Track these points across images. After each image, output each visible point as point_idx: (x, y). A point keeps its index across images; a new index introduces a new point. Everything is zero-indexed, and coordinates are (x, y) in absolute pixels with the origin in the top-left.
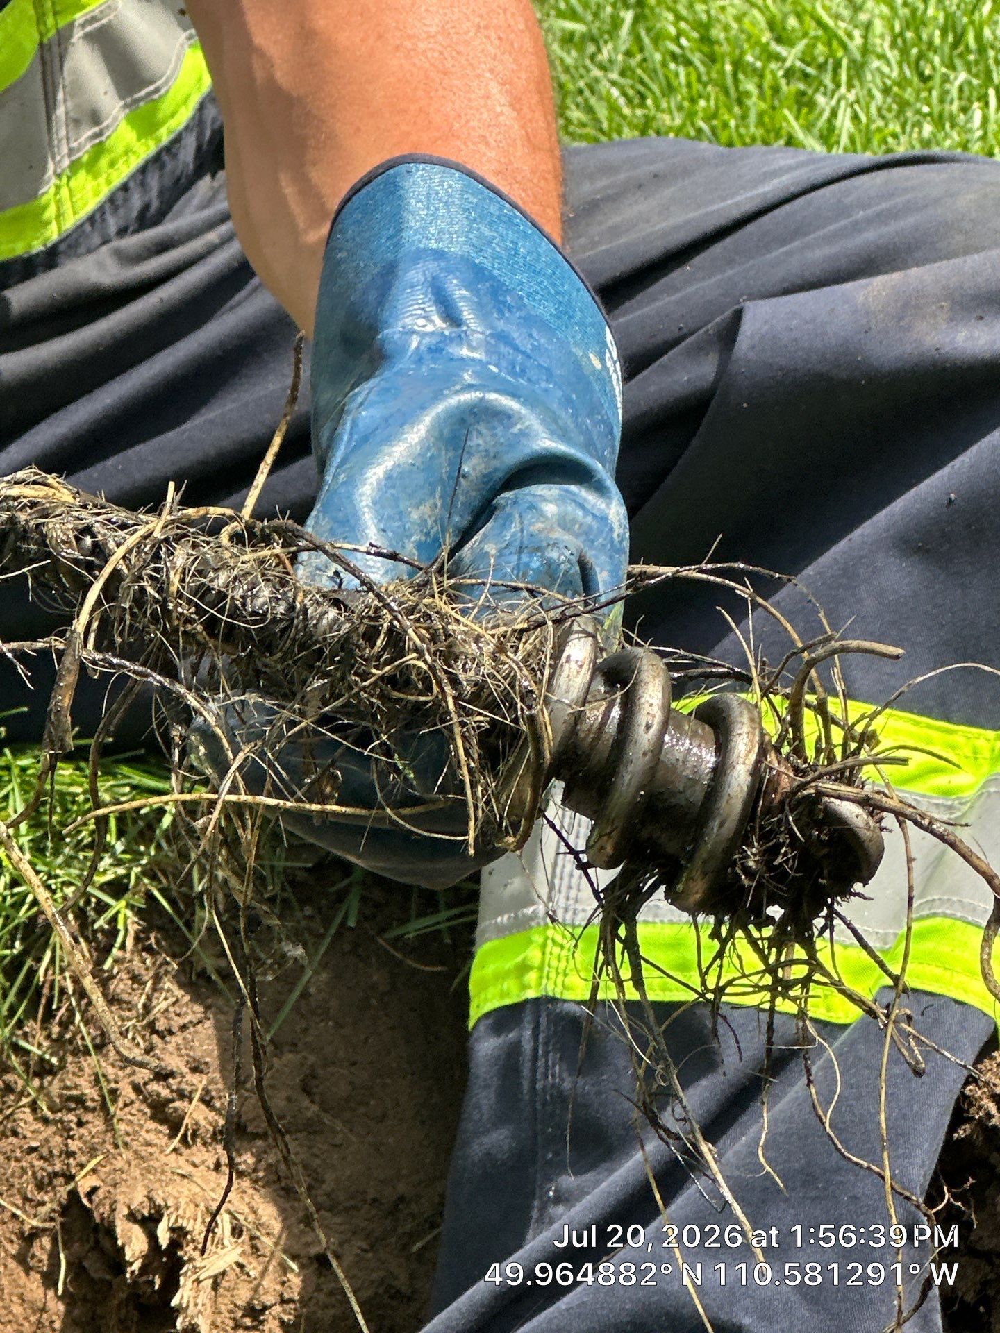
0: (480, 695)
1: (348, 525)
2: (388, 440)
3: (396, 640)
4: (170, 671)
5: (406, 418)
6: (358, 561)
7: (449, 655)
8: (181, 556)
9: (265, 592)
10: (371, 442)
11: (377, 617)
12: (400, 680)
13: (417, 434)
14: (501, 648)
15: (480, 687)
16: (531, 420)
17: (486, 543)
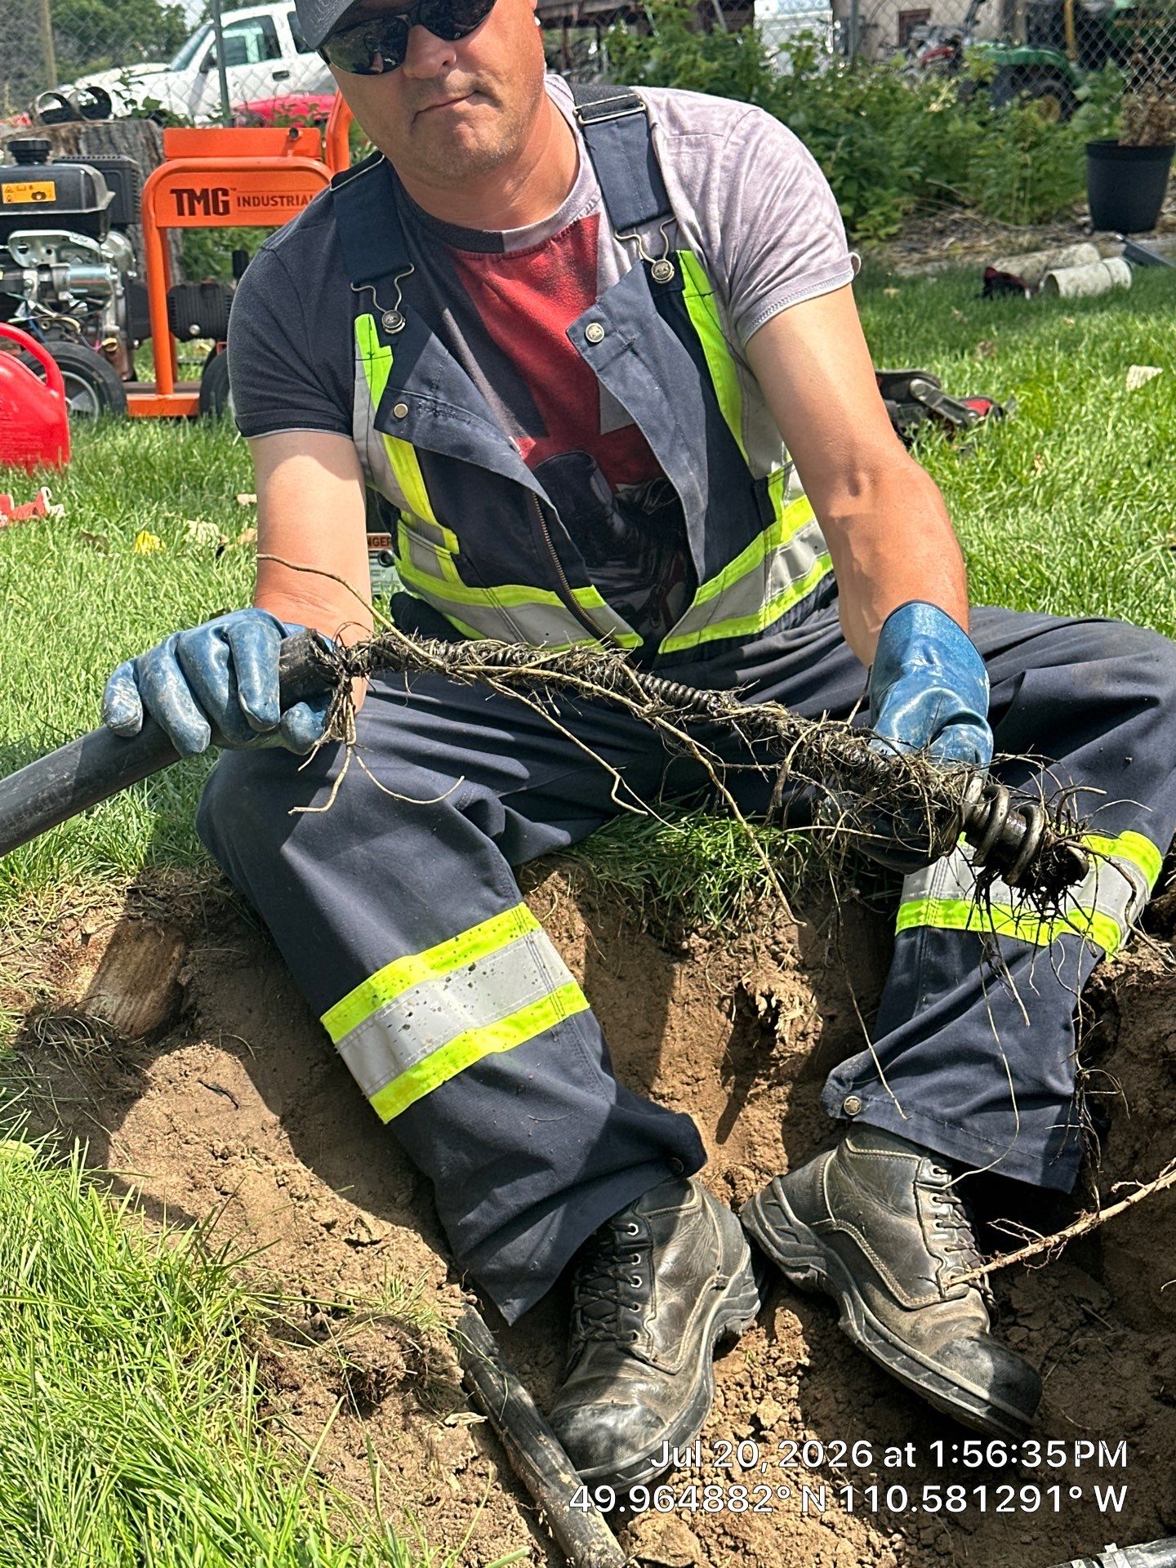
0: (938, 797)
1: (889, 732)
2: (905, 703)
3: (907, 774)
4: (820, 781)
5: (912, 696)
6: (895, 744)
7: (927, 782)
8: (827, 737)
9: (858, 753)
10: (897, 704)
11: (900, 765)
12: (908, 789)
13: (915, 702)
14: (947, 780)
15: (938, 794)
16: (959, 699)
17: (940, 743)
